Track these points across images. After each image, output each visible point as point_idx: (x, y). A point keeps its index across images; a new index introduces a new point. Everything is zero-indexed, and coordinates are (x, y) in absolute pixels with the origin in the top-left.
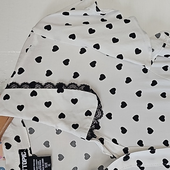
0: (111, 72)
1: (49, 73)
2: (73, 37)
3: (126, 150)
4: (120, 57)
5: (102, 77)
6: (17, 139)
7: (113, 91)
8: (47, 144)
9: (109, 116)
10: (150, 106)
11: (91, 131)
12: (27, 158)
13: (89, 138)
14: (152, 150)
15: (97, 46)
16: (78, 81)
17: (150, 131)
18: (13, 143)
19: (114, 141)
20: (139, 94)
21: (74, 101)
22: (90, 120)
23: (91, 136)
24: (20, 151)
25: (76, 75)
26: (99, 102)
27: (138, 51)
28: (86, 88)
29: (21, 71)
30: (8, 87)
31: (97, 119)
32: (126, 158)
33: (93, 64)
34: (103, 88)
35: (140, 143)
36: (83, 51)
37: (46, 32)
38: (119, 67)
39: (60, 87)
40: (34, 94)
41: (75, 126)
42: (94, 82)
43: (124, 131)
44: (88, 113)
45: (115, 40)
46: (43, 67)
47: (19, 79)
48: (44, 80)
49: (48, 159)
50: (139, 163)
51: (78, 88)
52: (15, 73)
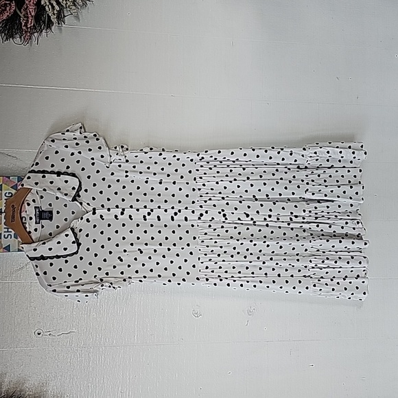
0: (88, 166)
1: (53, 166)
2: (66, 147)
3: (94, 209)
4: (93, 159)
5: (83, 169)
6: (34, 201)
7: (89, 177)
8: (50, 205)
9: (86, 191)
10: (109, 186)
11: (75, 196)
12: (39, 211)
13: (73, 201)
14: (109, 210)
15: (80, 153)
16: (69, 171)
17: (109, 200)
18: (32, 203)
19: (88, 204)
20: (104, 179)
21: (66, 182)
22: (74, 192)
23: (74, 199)
24: (35, 207)
25: (68, 167)
26: (80, 183)
27: (102, 157)
28: (74, 175)
29: (37, 164)
30: (30, 172)
31: (78, 191)
32: (94, 213)
33: (78, 162)
34: (83, 175)
35: (103, 206)
36: (72, 154)
37: (52, 144)
38: (93, 164)
39: (59, 174)
40: (44, 177)
41: (66, 195)
42: (78, 172)
43: (94, 199)
44: (74, 188)
45: (90, 150)
46: (50, 162)
47: (35, 168)
48: (50, 169)
49: (51, 212)
50: (101, 216)
51: (68, 174)
52: (33, 165)
